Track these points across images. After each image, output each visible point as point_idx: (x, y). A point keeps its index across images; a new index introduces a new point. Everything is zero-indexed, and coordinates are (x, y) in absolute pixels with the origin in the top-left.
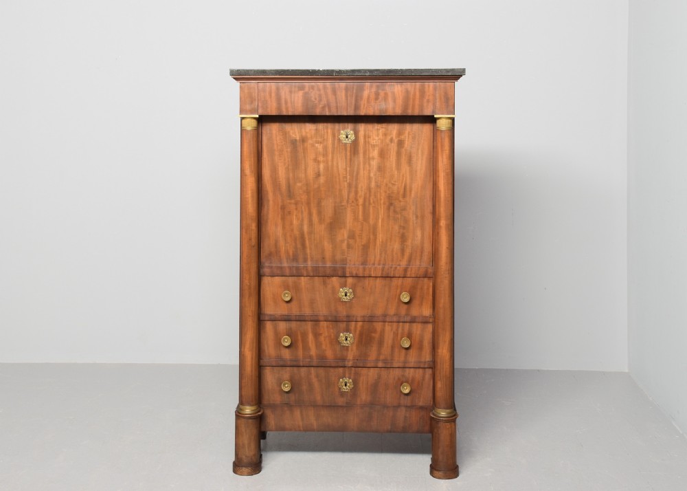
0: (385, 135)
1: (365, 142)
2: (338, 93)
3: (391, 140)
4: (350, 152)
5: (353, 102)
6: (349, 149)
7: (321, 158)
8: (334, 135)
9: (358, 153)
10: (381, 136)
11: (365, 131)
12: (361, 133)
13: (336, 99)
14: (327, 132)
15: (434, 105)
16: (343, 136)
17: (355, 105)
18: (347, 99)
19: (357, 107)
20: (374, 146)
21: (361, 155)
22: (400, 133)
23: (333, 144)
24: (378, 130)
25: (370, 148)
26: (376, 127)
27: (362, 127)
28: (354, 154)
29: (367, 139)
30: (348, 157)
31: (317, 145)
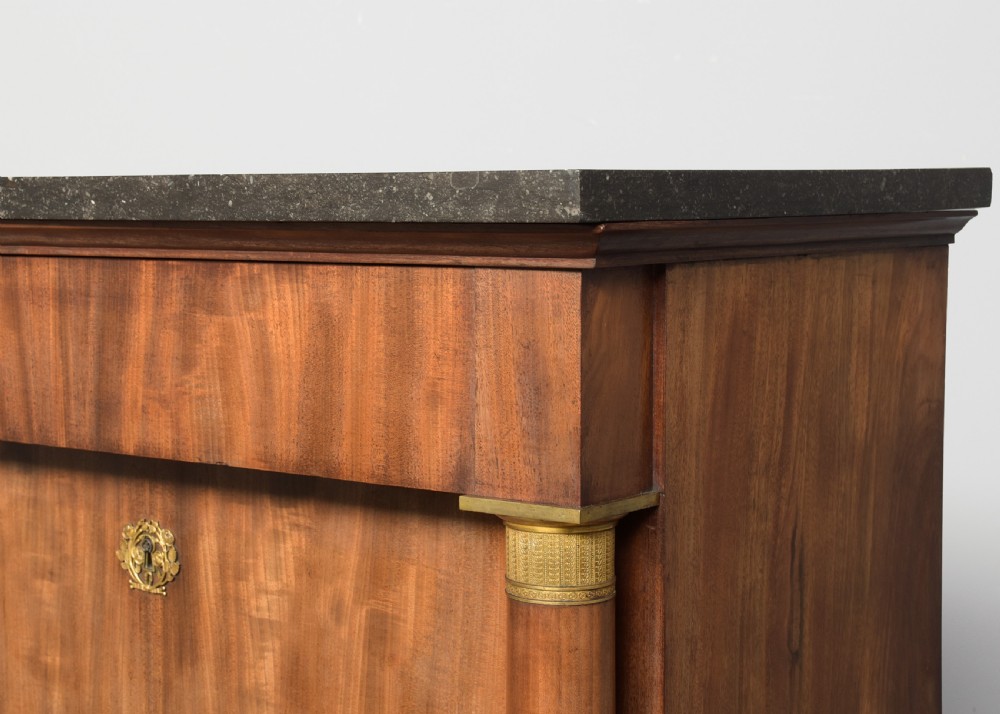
0: (309, 570)
1: (224, 598)
2: (29, 312)
3: (337, 610)
4: (166, 643)
5: (91, 373)
6: (157, 626)
7: (53, 659)
8: (99, 544)
9: (195, 660)
10: (289, 577)
11: (222, 533)
12: (208, 547)
13: (21, 351)
14: (74, 522)
15: (465, 422)
16: (133, 556)
17: (99, 388)
18: (64, 356)
19: (106, 407)
20: (262, 627)
21: (208, 670)
22: (378, 577)
23: (99, 590)
24: (277, 536)
25: (248, 641)
26: (269, 524)
27: (210, 513)
28: (181, 660)
29: (231, 584)
30: (158, 673)
31: (38, 583)
